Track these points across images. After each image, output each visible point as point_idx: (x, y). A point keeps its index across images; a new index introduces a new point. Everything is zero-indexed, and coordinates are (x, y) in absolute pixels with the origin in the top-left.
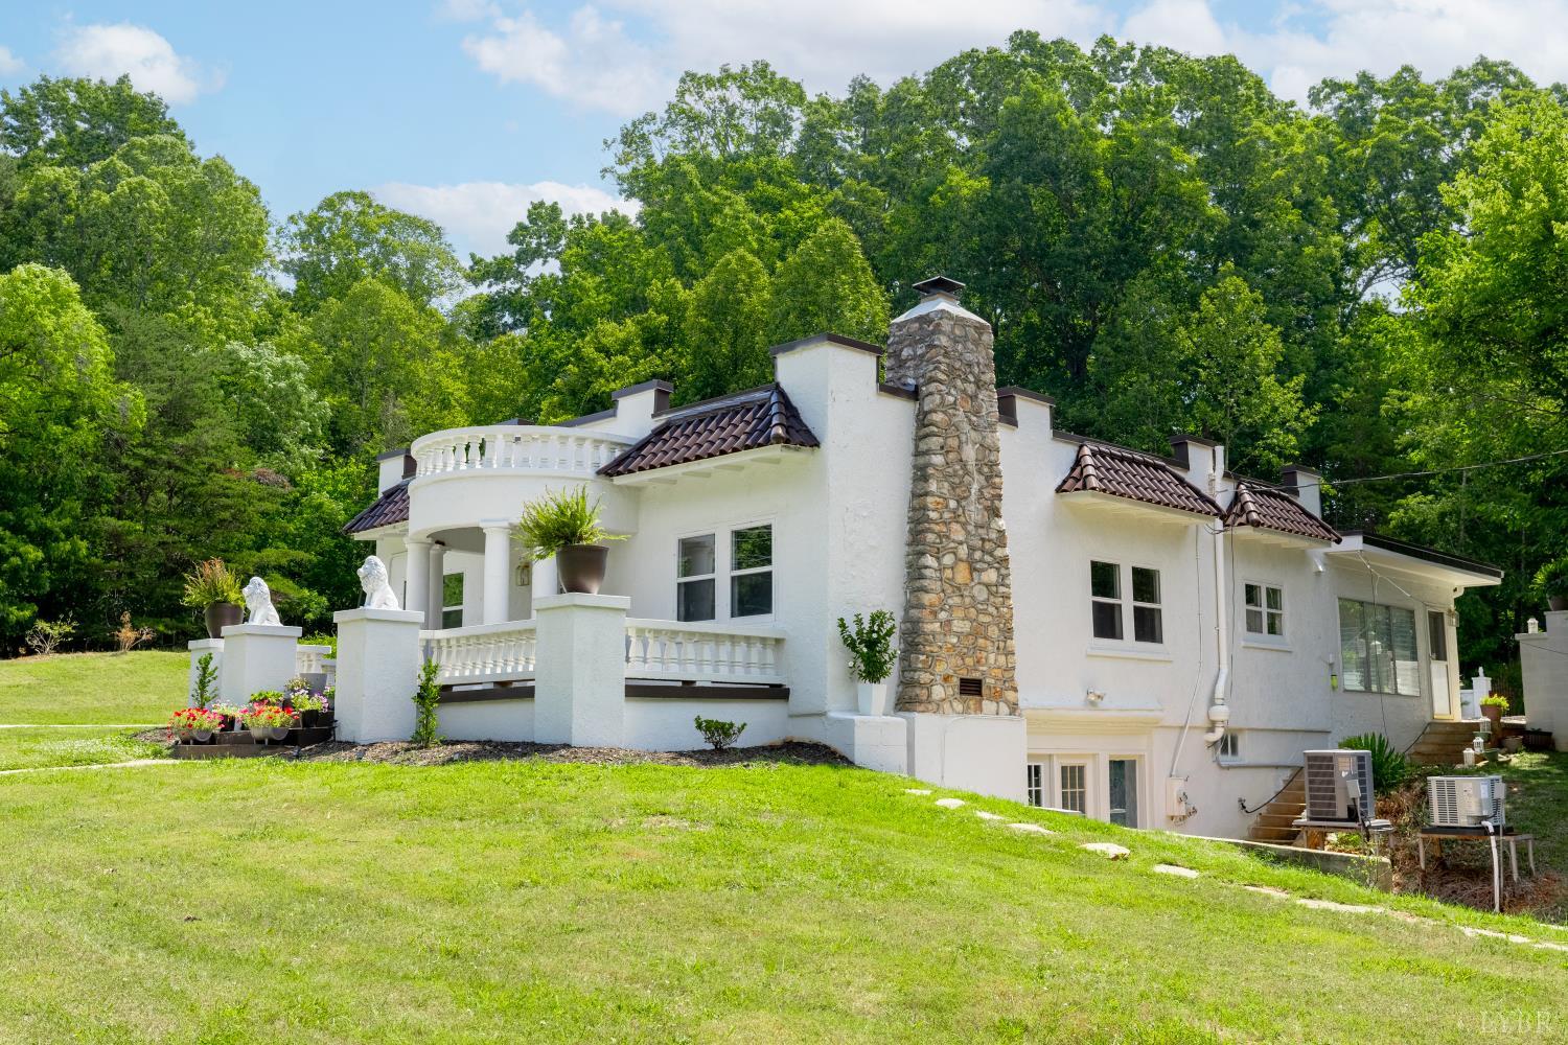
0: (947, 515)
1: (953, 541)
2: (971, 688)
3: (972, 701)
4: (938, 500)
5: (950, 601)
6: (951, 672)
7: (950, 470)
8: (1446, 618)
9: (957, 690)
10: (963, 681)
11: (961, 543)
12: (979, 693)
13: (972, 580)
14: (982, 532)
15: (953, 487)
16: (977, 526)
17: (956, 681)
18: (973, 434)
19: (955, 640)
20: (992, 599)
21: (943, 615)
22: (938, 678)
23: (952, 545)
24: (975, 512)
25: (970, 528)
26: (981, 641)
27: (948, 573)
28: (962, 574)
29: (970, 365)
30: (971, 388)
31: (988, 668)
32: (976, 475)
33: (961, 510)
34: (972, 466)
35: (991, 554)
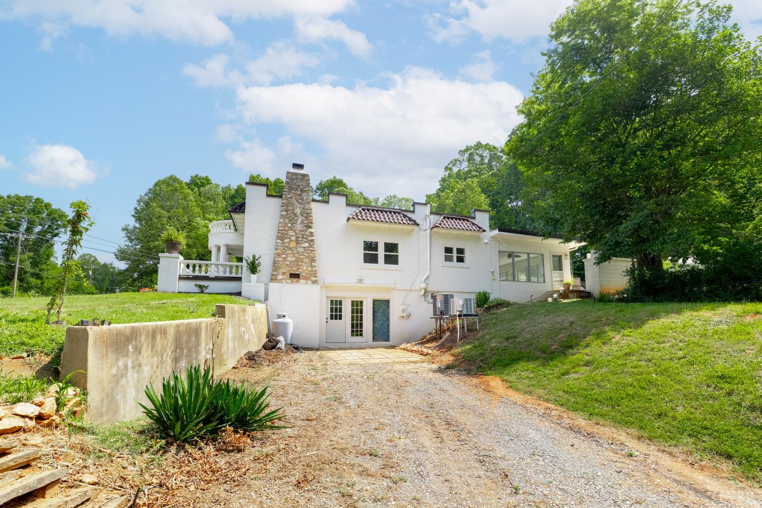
0: (287, 228)
1: (289, 235)
2: (295, 276)
3: (295, 280)
4: (283, 224)
5: (287, 252)
6: (286, 272)
7: (289, 216)
8: (563, 257)
9: (289, 276)
10: (291, 274)
11: (293, 236)
12: (299, 278)
13: (297, 246)
14: (303, 233)
15: (290, 220)
16: (300, 231)
17: (288, 274)
18: (299, 205)
19: (288, 263)
20: (306, 251)
21: (283, 256)
22: (280, 273)
23: (288, 237)
24: (299, 227)
25: (298, 232)
26: (300, 263)
27: (287, 244)
28: (293, 244)
29: (298, 186)
30: (299, 193)
31: (304, 269)
32: (300, 217)
33: (293, 227)
34: (298, 214)
35: (306, 239)
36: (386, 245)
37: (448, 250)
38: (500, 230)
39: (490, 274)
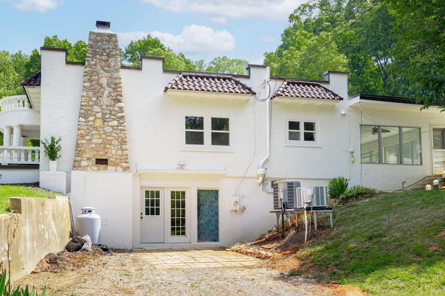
0: (91, 103)
1: (94, 112)
2: (102, 162)
3: (102, 167)
4: (86, 98)
5: (92, 133)
6: (91, 157)
7: (93, 87)
9: (94, 162)
10: (97, 160)
11: (98, 112)
12: (107, 164)
13: (104, 125)
14: (111, 108)
15: (95, 93)
16: (107, 106)
17: (94, 159)
18: (106, 74)
19: (93, 146)
20: (114, 131)
21: (87, 138)
22: (84, 159)
23: (93, 113)
24: (105, 101)
25: (105, 107)
26: (108, 146)
27: (91, 123)
28: (99, 123)
29: (103, 49)
30: (104, 58)
31: (112, 154)
32: (107, 88)
33: (98, 101)
34: (105, 85)
35: (115, 115)
36: (214, 120)
37: (294, 125)
38: (361, 98)
39: (349, 155)
